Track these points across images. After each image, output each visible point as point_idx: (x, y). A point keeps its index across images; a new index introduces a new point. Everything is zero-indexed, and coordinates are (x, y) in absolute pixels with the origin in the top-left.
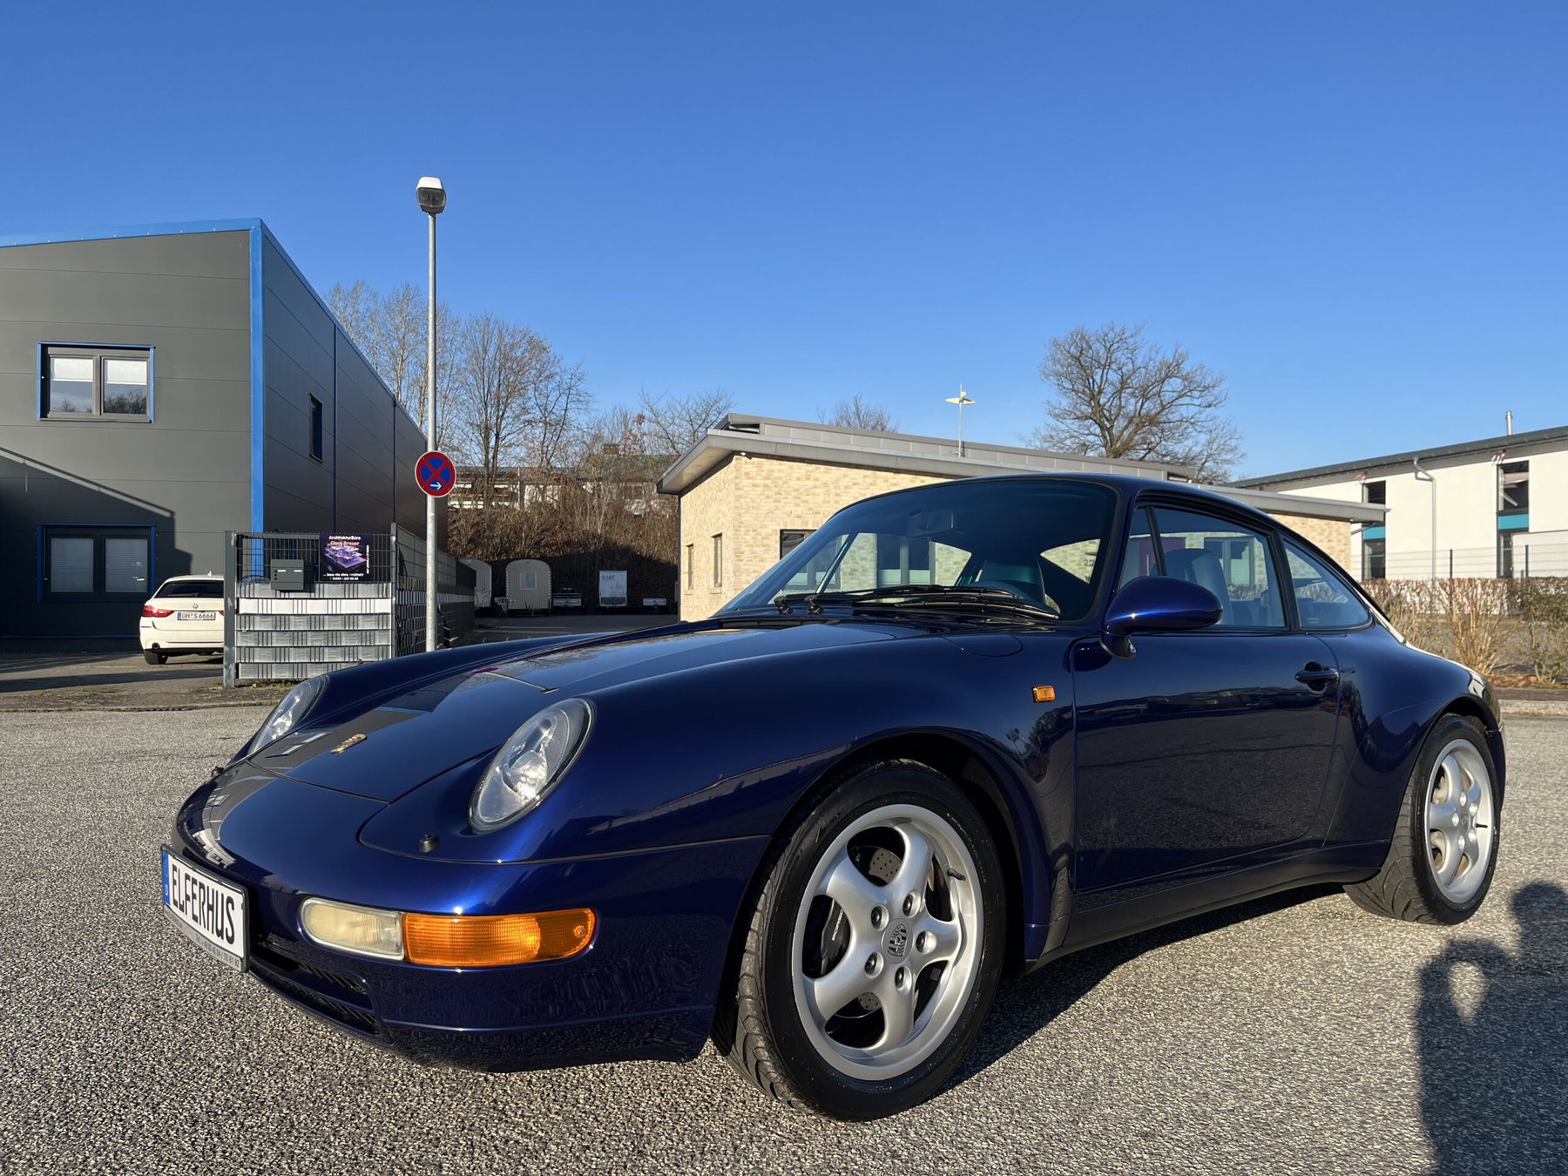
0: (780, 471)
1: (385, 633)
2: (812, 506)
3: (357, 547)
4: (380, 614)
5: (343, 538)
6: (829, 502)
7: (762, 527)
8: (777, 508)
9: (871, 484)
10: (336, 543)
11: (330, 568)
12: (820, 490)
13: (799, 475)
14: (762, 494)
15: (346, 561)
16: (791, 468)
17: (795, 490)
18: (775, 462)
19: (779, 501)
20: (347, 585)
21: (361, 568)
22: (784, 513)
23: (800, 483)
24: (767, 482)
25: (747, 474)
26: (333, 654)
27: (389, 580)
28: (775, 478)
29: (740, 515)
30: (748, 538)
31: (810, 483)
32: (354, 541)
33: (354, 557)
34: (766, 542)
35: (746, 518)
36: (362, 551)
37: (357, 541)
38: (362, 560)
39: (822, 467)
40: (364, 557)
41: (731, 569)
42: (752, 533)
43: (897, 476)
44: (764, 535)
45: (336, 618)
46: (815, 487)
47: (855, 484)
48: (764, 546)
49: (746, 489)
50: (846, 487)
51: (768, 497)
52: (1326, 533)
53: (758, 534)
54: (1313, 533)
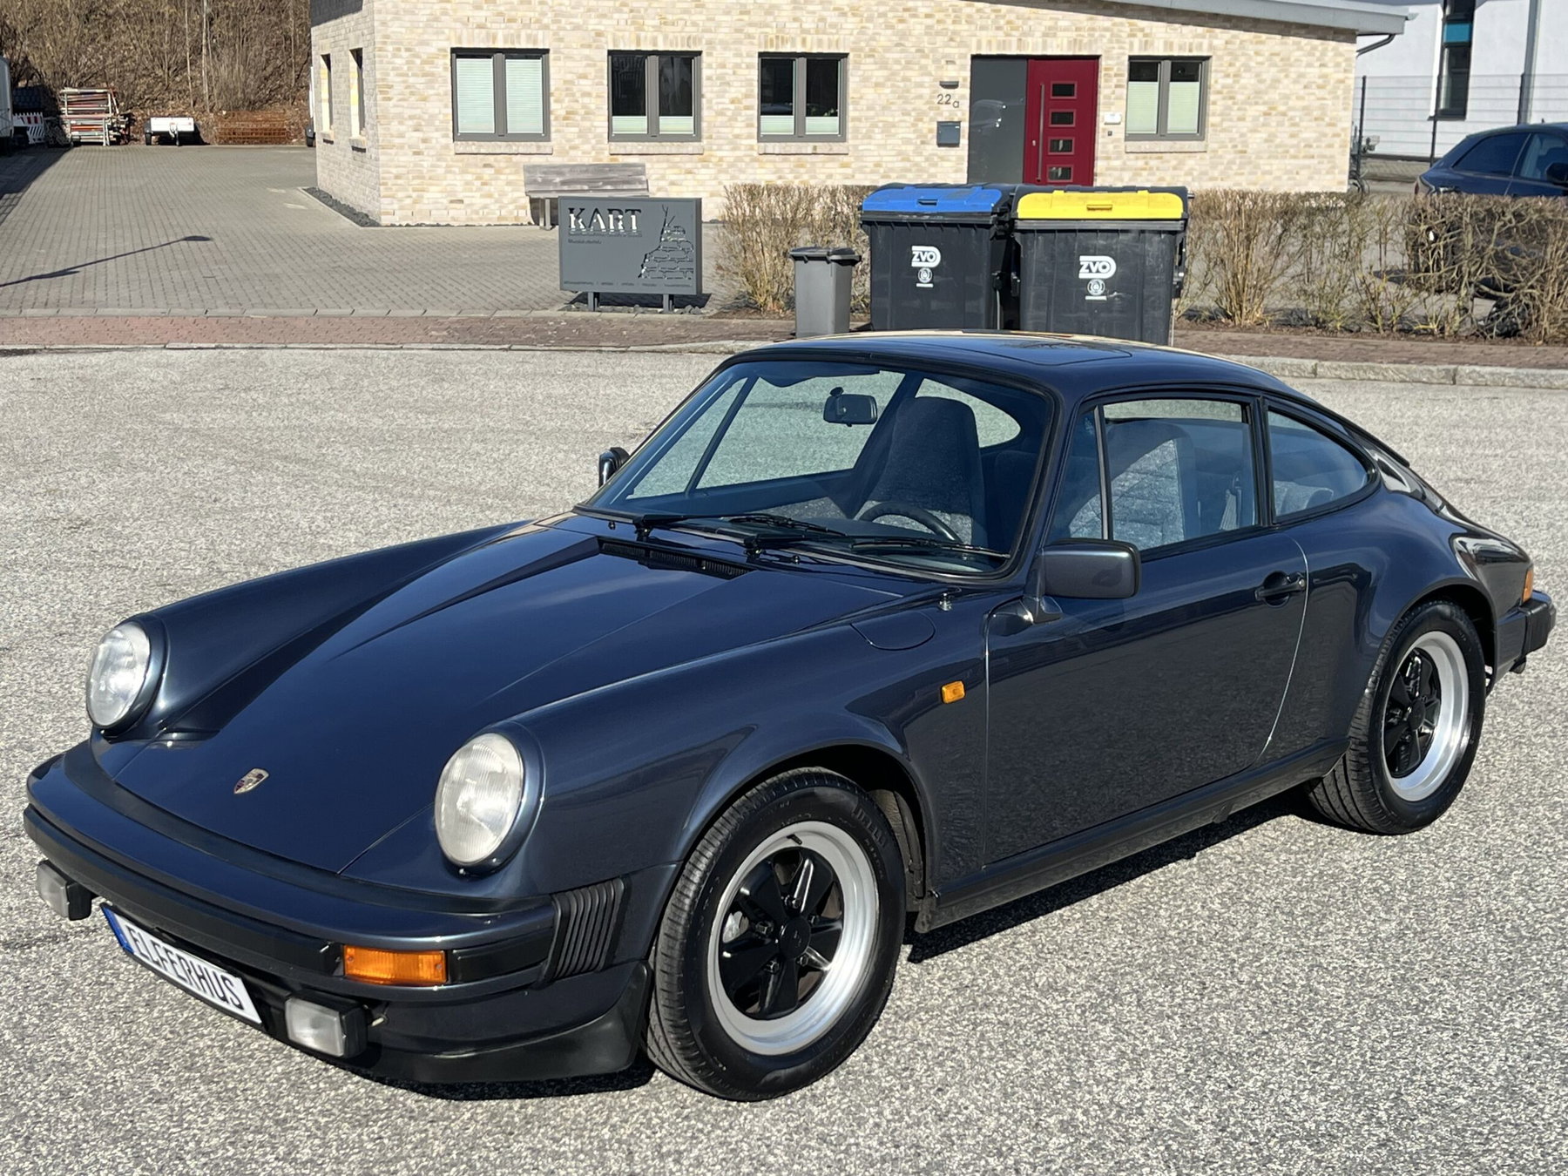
2: (502, 9)
6: (528, 2)
7: (421, 43)
8: (445, 13)
22: (457, 19)
29: (384, 23)
34: (427, 68)
35: (396, 28)
42: (405, 54)
44: (425, 56)
48: (424, 75)
52: (1318, 54)
53: (417, 56)
54: (1298, 54)
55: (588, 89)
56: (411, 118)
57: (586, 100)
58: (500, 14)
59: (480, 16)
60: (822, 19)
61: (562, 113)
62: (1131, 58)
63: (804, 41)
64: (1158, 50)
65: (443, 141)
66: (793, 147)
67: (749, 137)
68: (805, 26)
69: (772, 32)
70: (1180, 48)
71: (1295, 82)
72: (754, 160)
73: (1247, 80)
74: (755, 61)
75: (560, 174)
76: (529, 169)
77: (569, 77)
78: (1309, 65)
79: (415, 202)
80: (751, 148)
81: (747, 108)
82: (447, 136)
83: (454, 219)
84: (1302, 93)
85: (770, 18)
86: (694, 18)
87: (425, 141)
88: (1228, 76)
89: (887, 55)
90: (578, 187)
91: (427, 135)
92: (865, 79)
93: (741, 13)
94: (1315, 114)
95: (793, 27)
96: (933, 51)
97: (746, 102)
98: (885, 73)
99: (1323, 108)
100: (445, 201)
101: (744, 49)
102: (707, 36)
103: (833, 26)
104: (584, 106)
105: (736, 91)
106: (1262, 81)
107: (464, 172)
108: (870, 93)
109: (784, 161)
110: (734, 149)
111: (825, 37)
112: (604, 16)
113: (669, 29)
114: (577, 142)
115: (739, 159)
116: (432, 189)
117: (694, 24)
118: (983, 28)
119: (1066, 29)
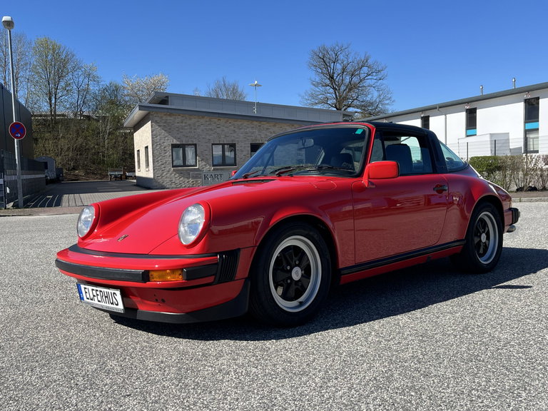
2: (184, 134)
6: (191, 132)
7: (163, 143)
8: (170, 135)
9: (209, 124)
13: (178, 121)
16: (175, 118)
17: (177, 128)
18: (168, 116)
19: (170, 132)
22: (173, 137)
23: (179, 124)
24: (165, 124)
25: (156, 121)
28: (169, 122)
29: (154, 138)
34: (166, 149)
35: (157, 139)
41: (152, 161)
42: (159, 146)
43: (219, 121)
44: (165, 146)
46: (185, 126)
48: (164, 151)
49: (156, 127)
50: (199, 126)
51: (165, 130)
53: (162, 146)
55: (207, 153)
56: (161, 162)
57: (207, 156)
59: (178, 136)
60: (266, 135)
61: (200, 159)
63: (262, 140)
65: (169, 167)
68: (262, 136)
69: (254, 138)
74: (250, 145)
77: (202, 150)
79: (163, 183)
83: (172, 187)
85: (253, 135)
86: (234, 135)
87: (165, 167)
93: (246, 134)
95: (259, 137)
97: (248, 156)
100: (170, 183)
101: (246, 143)
102: (237, 139)
103: (269, 136)
105: (245, 153)
107: (175, 175)
112: (210, 135)
113: (227, 138)
114: (204, 166)
116: (167, 179)
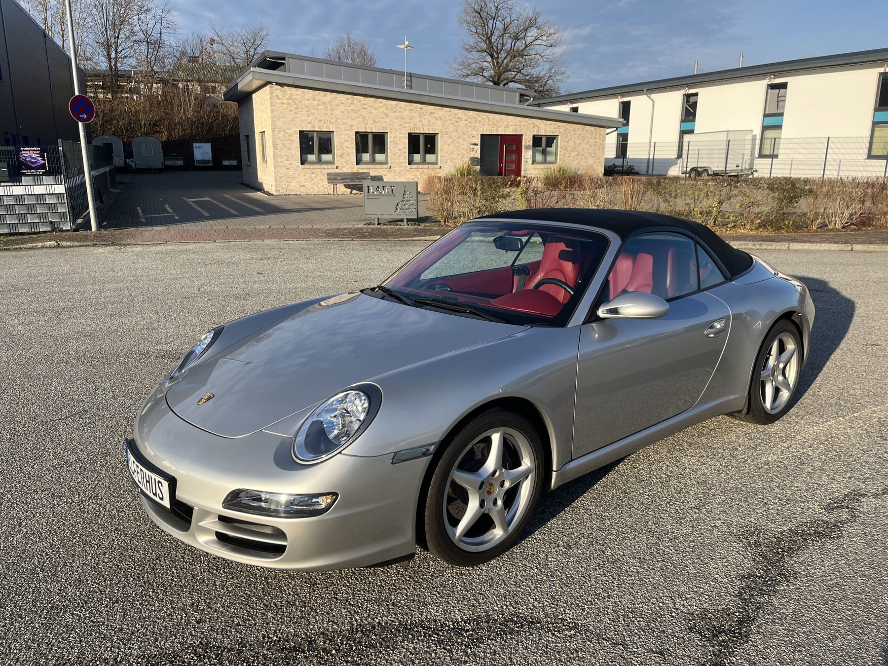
0: (296, 95)
1: (63, 205)
2: (317, 116)
3: (38, 154)
4: (58, 194)
5: (29, 149)
6: (327, 114)
7: (288, 129)
8: (296, 118)
9: (351, 104)
10: (25, 152)
11: (23, 167)
12: (321, 107)
13: (308, 98)
14: (287, 109)
15: (33, 163)
16: (304, 93)
17: (306, 107)
18: (294, 89)
19: (298, 113)
20: (36, 177)
21: (43, 166)
22: (301, 120)
23: (309, 102)
24: (290, 101)
25: (277, 96)
26: (33, 217)
27: (61, 174)
28: (295, 99)
29: (275, 121)
30: (280, 135)
31: (316, 102)
32: (36, 150)
33: (38, 160)
34: (291, 138)
35: (279, 123)
36: (42, 156)
37: (38, 150)
38: (43, 162)
39: (322, 93)
40: (44, 159)
41: (272, 154)
42: (282, 133)
43: (366, 99)
44: (289, 134)
45: (31, 197)
46: (318, 105)
47: (342, 103)
48: (290, 140)
49: (278, 105)
50: (337, 105)
51: (290, 111)
52: (594, 134)
53: (286, 133)
54: (587, 134)
55: (348, 146)
56: (285, 156)
57: (348, 150)
58: (316, 118)
59: (309, 119)
60: (430, 121)
61: (340, 154)
62: (534, 136)
63: (423, 129)
64: (542, 133)
65: (297, 164)
66: (421, 166)
67: (405, 163)
68: (424, 123)
69: (412, 126)
70: (550, 132)
71: (586, 144)
72: (407, 171)
73: (571, 143)
74: (407, 135)
75: (339, 176)
76: (328, 174)
77: (342, 141)
78: (591, 138)
79: (287, 186)
80: (406, 167)
81: (404, 152)
82: (298, 162)
83: (301, 192)
84: (589, 148)
85: (412, 121)
86: (386, 120)
87: (290, 164)
88: (565, 142)
89: (452, 134)
90: (346, 181)
91: (292, 162)
92: (445, 142)
93: (402, 119)
94: (593, 155)
95: (420, 124)
96: (467, 133)
97: (404, 150)
98: (451, 140)
99: (595, 153)
100: (298, 186)
101: (403, 131)
102: (390, 127)
103: (433, 123)
104: (347, 152)
105: (400, 147)
106: (575, 144)
107: (304, 176)
108: (446, 147)
109: (417, 171)
110: (400, 167)
111: (431, 128)
112: (353, 119)
113: (377, 124)
114: (345, 164)
115: (401, 171)
116: (293, 182)
117: (385, 122)
118: (484, 125)
119: (511, 126)
